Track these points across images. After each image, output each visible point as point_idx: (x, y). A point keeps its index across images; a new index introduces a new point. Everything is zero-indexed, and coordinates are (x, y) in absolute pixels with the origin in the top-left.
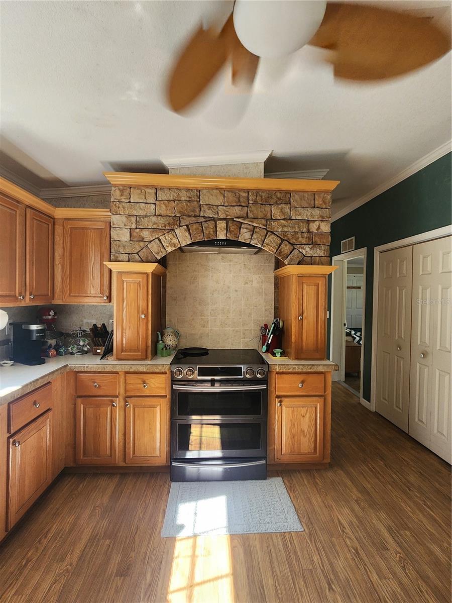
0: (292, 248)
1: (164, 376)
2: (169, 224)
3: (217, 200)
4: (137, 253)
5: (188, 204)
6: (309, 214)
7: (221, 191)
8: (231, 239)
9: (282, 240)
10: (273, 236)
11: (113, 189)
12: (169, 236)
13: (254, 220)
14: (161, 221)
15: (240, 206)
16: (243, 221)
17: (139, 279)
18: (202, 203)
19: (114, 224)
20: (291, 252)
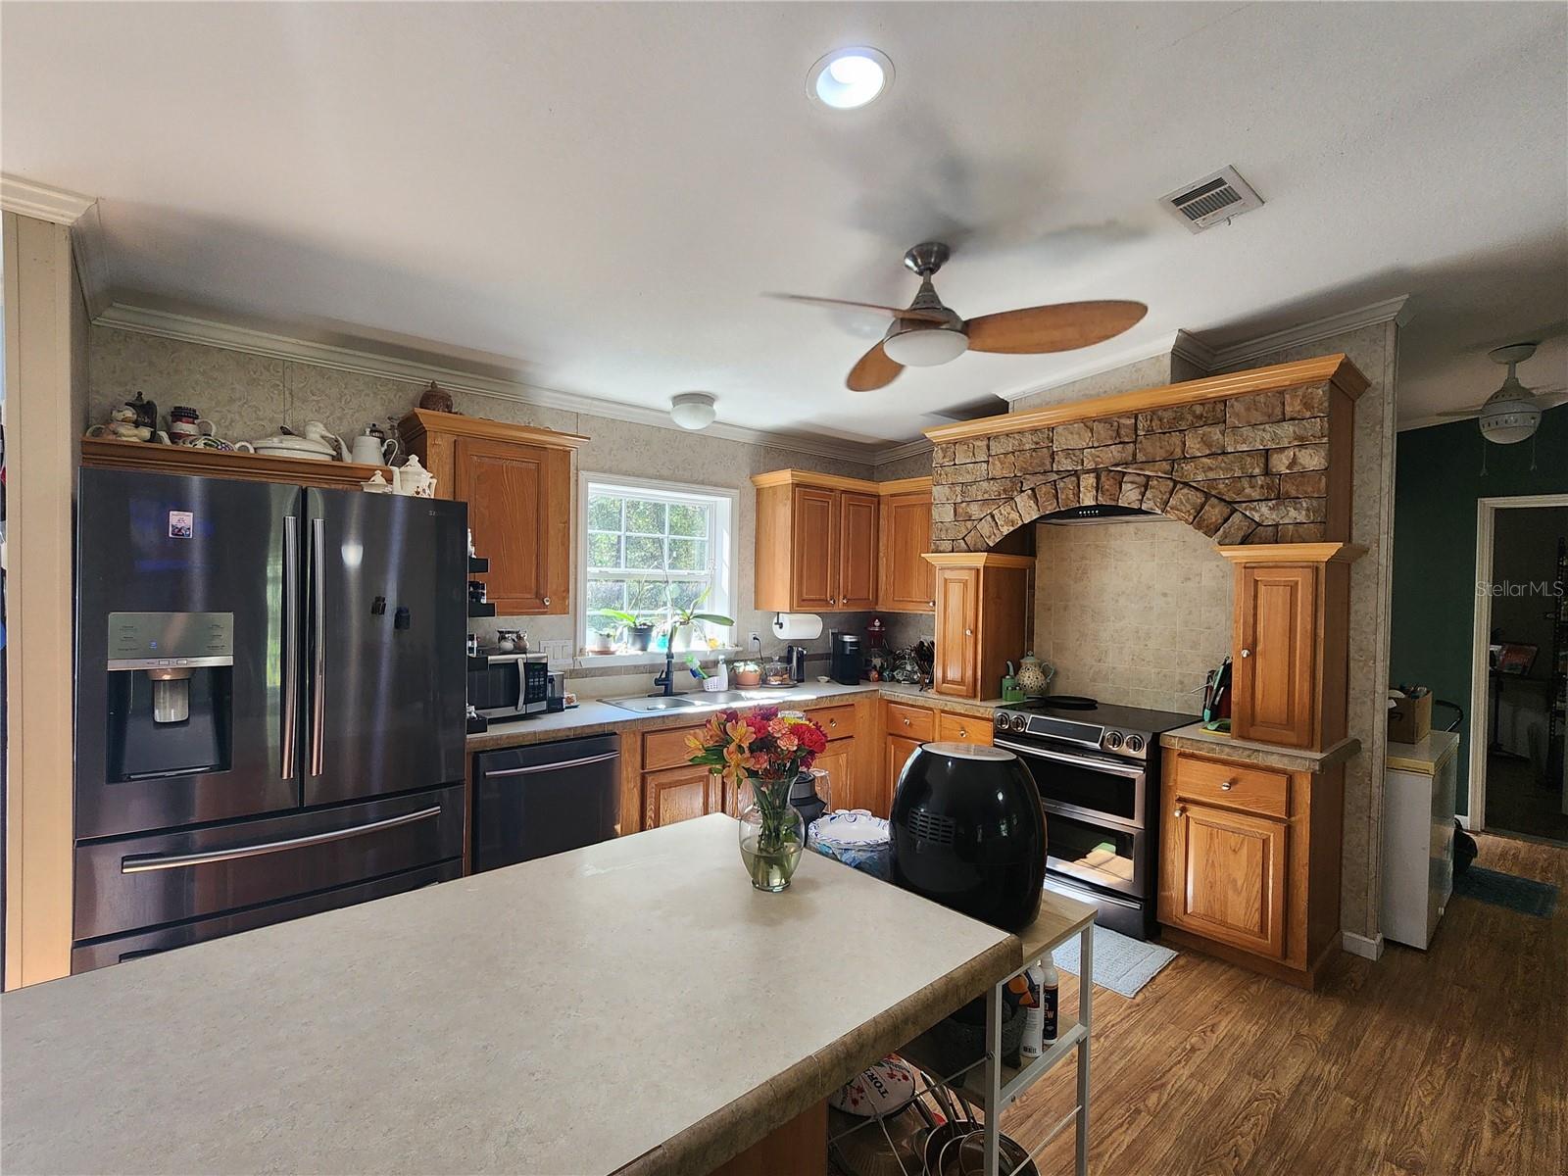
0: (1227, 511)
2: (1006, 490)
3: (1075, 442)
4: (963, 539)
5: (1034, 454)
7: (1087, 422)
8: (1103, 503)
10: (1186, 491)
11: (935, 449)
12: (1006, 510)
13: (1146, 466)
14: (995, 487)
15: (1120, 443)
17: (967, 576)
18: (1055, 450)
19: (934, 499)
20: (1226, 520)
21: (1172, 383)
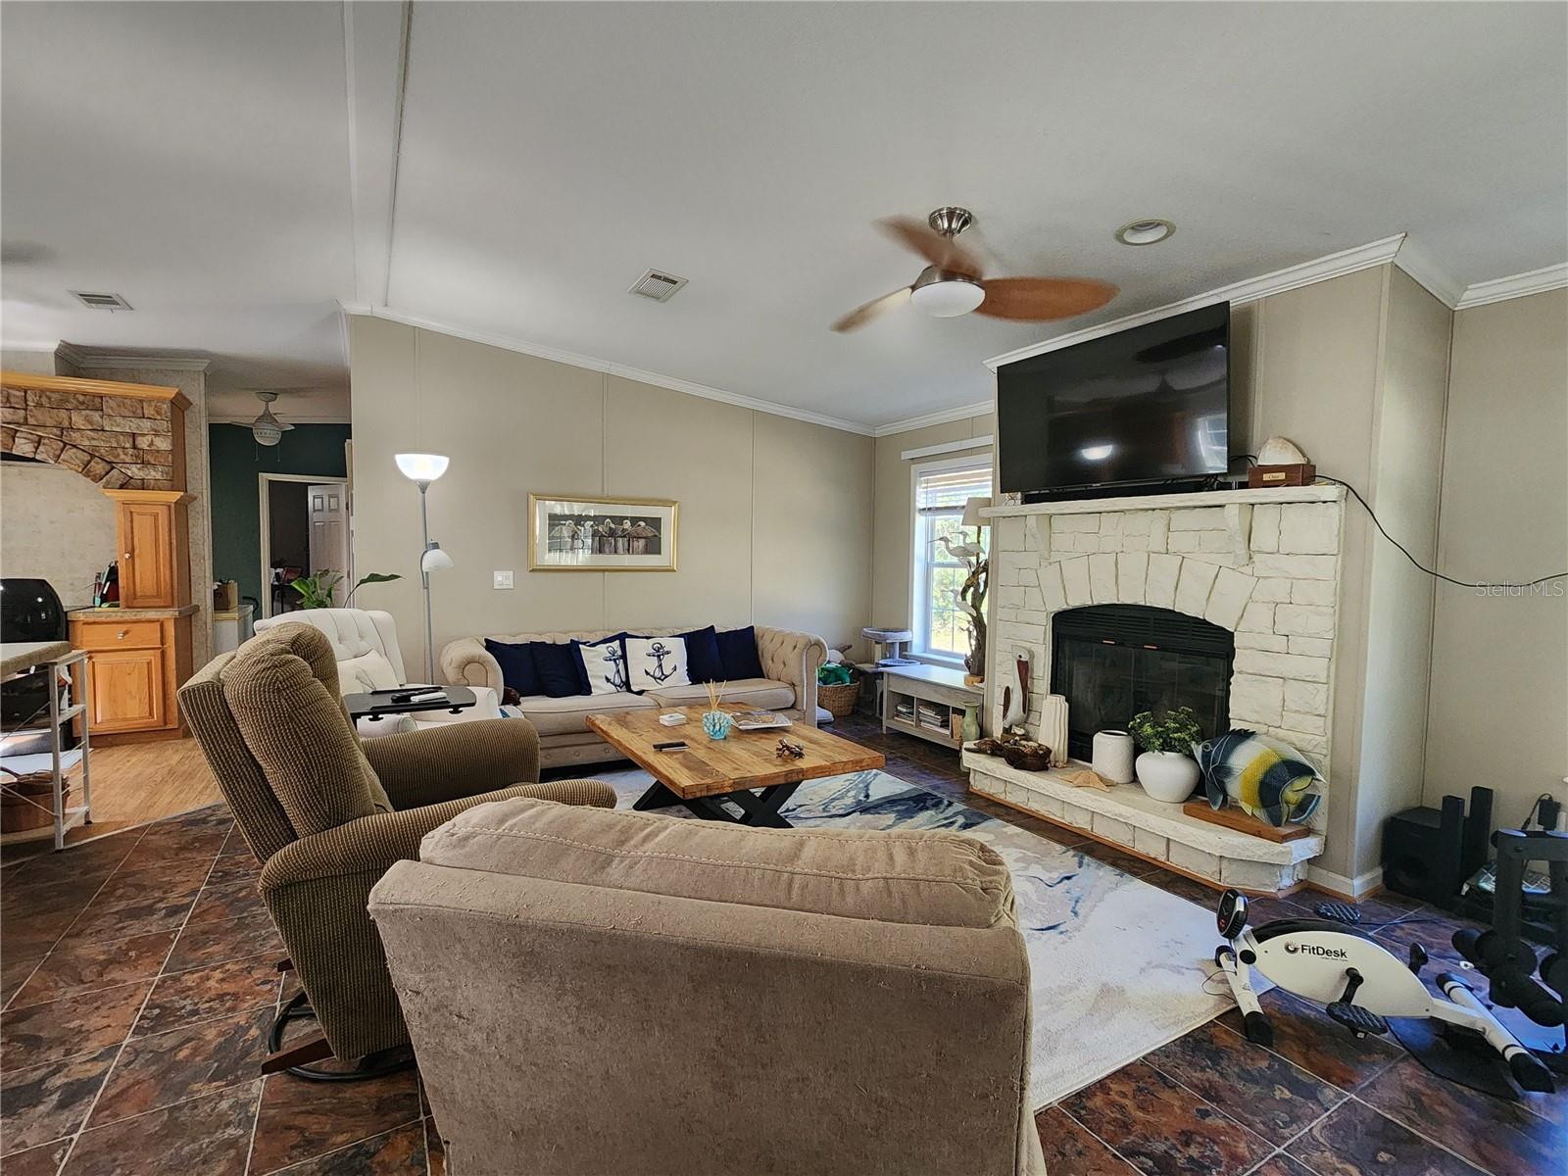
0: (108, 467)
6: (134, 426)
9: (92, 456)
10: (74, 450)
13: (39, 428)
15: (10, 407)
16: (18, 429)
20: (107, 473)
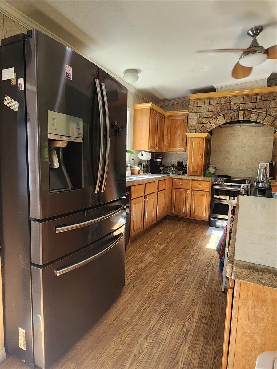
1: (209, 182)
2: (215, 115)
3: (238, 102)
4: (199, 129)
5: (225, 104)
7: (242, 96)
8: (246, 119)
9: (275, 118)
10: (270, 116)
11: (191, 101)
12: (214, 121)
14: (211, 114)
15: (252, 103)
16: (253, 110)
17: (200, 140)
18: (231, 103)
19: (190, 117)
21: (267, 87)
